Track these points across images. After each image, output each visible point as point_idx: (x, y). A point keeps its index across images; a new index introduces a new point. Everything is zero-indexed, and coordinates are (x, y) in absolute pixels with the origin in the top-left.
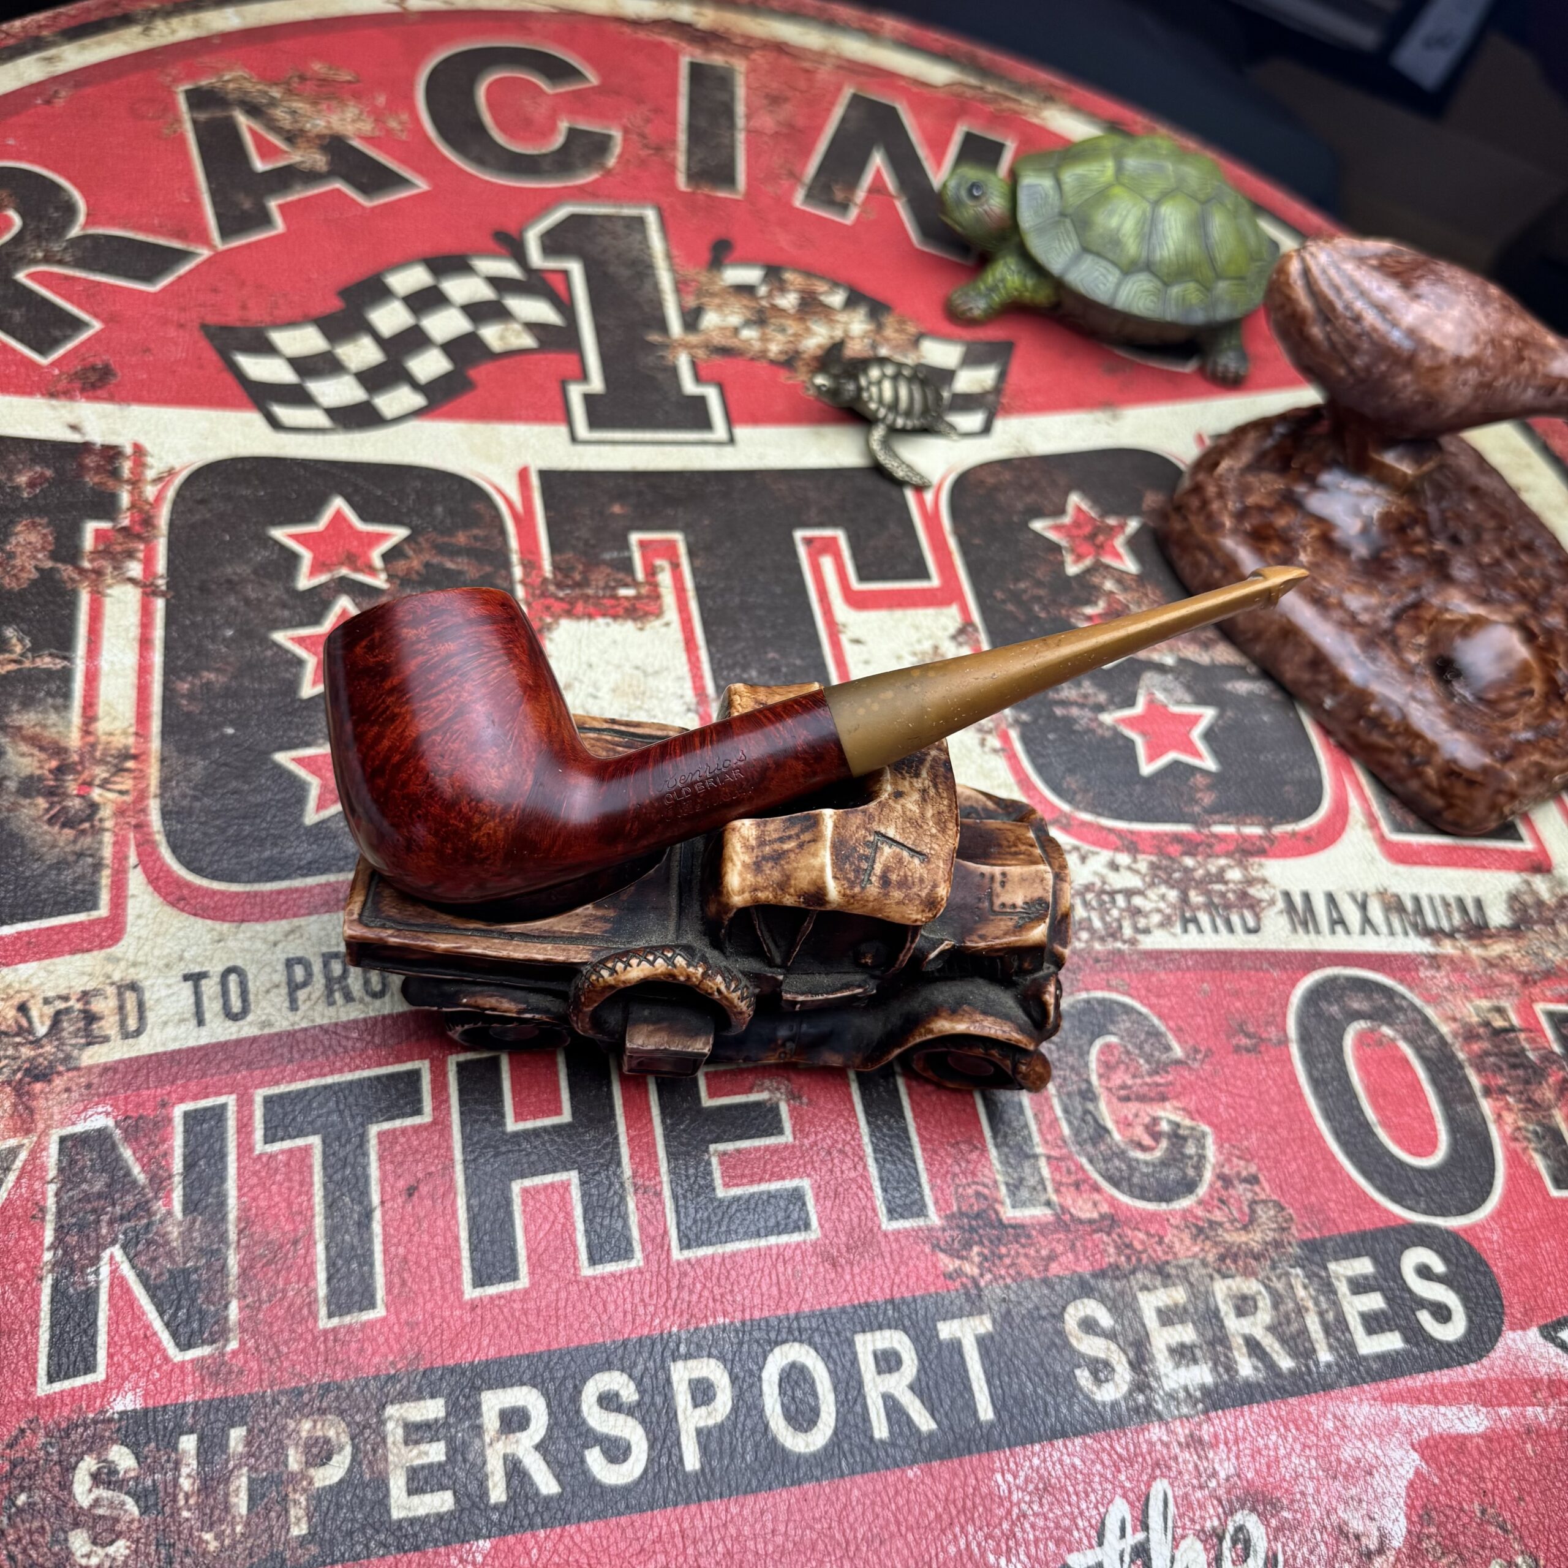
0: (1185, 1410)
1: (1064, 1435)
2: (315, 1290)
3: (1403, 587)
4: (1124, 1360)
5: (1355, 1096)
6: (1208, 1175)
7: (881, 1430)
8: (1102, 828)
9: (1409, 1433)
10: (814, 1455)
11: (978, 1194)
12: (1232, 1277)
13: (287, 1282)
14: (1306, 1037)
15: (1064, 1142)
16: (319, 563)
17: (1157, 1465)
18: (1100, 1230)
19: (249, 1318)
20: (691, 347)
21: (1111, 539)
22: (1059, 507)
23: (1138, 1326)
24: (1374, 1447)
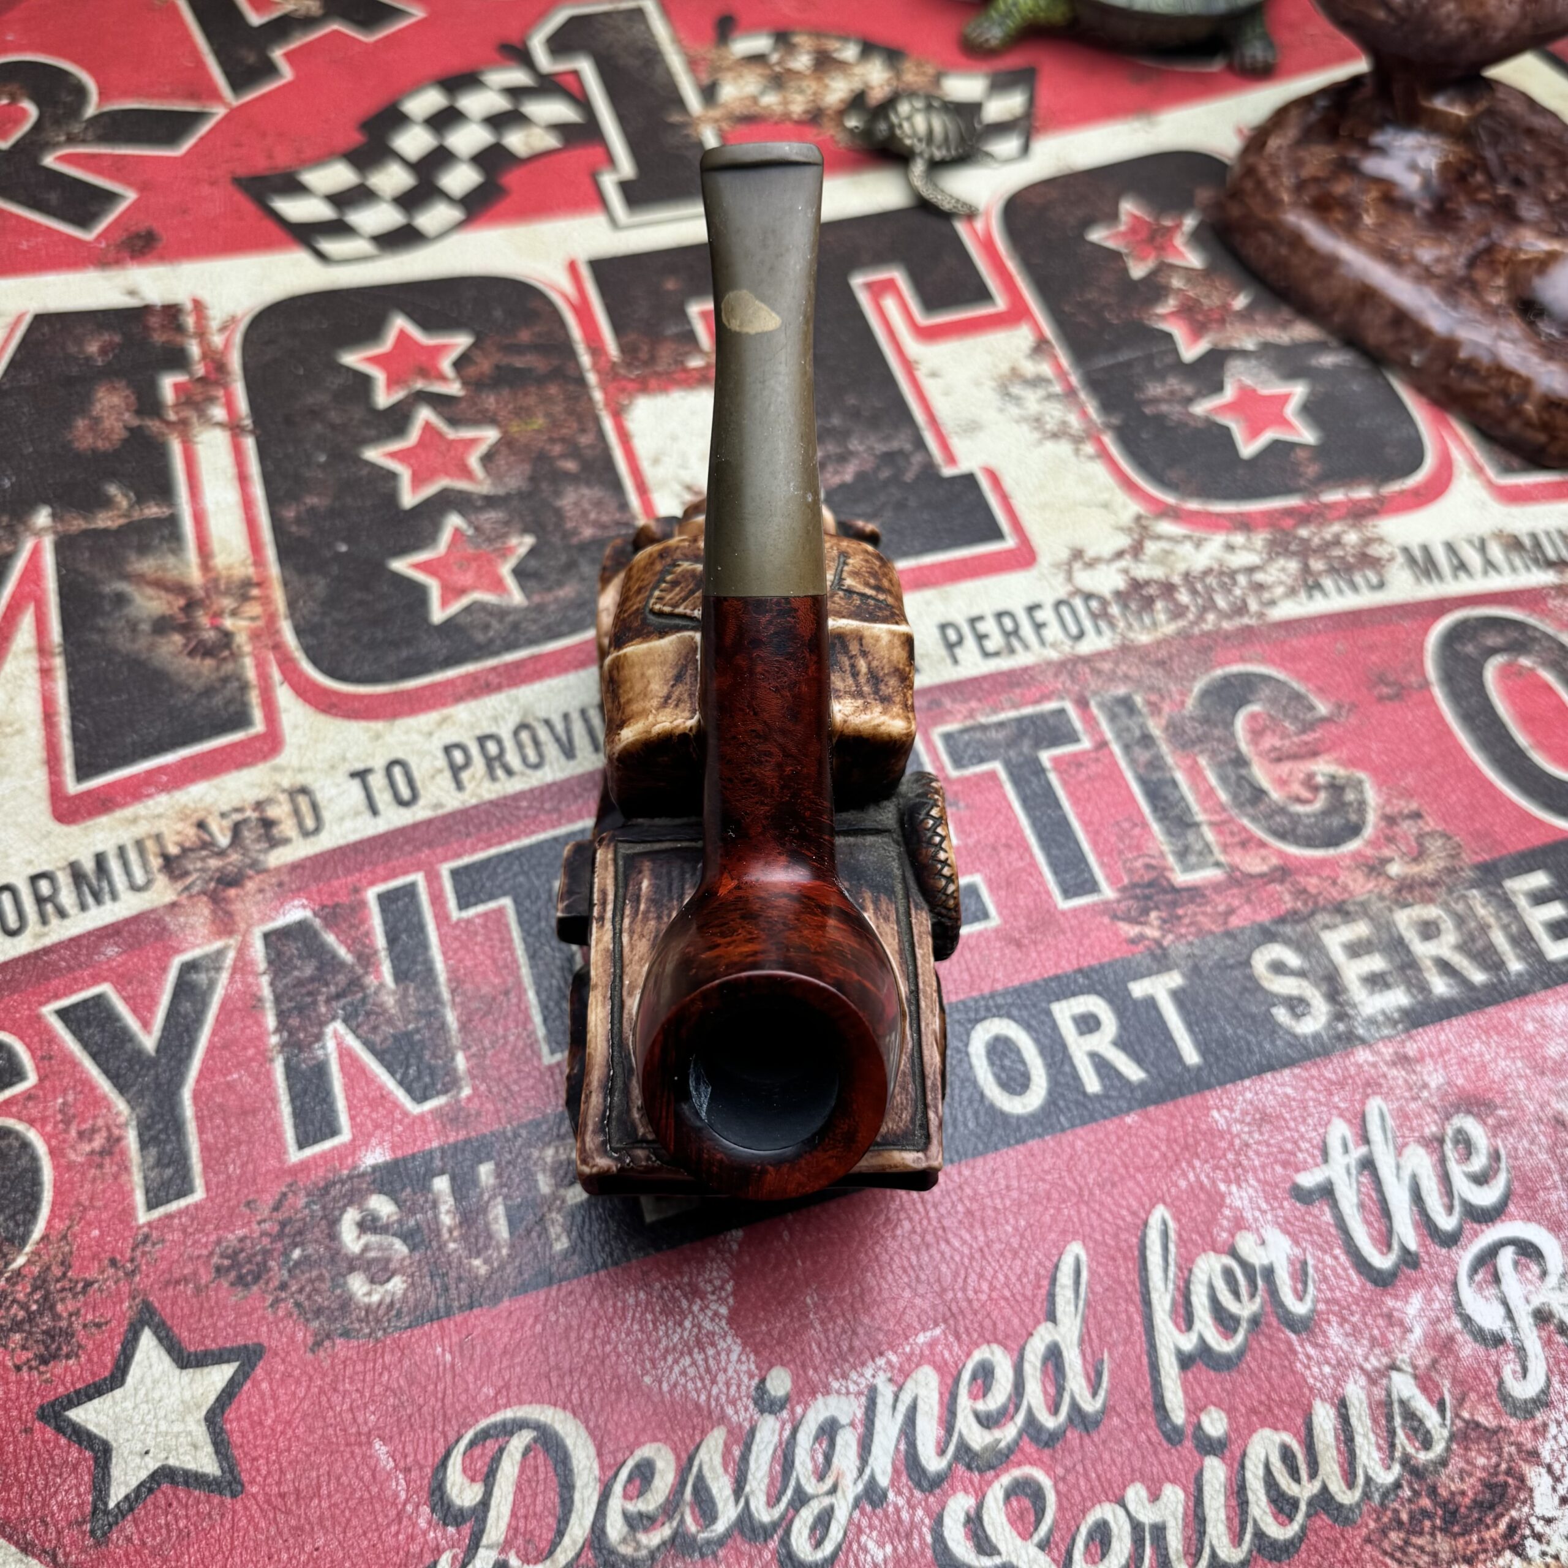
0: (1386, 1032)
1: (1272, 1068)
2: (534, 1032)
3: (1472, 235)
4: (1317, 994)
5: (1503, 726)
6: (1372, 817)
7: (1093, 1085)
8: (1209, 514)
10: (1033, 1115)
11: (1148, 867)
12: (1411, 905)
13: (506, 1029)
14: (1449, 678)
15: (1223, 808)
16: (393, 382)
17: (1368, 1084)
18: (1272, 881)
19: (478, 1065)
20: (714, 121)
21: (1170, 240)
22: (1112, 216)
23: (1325, 962)
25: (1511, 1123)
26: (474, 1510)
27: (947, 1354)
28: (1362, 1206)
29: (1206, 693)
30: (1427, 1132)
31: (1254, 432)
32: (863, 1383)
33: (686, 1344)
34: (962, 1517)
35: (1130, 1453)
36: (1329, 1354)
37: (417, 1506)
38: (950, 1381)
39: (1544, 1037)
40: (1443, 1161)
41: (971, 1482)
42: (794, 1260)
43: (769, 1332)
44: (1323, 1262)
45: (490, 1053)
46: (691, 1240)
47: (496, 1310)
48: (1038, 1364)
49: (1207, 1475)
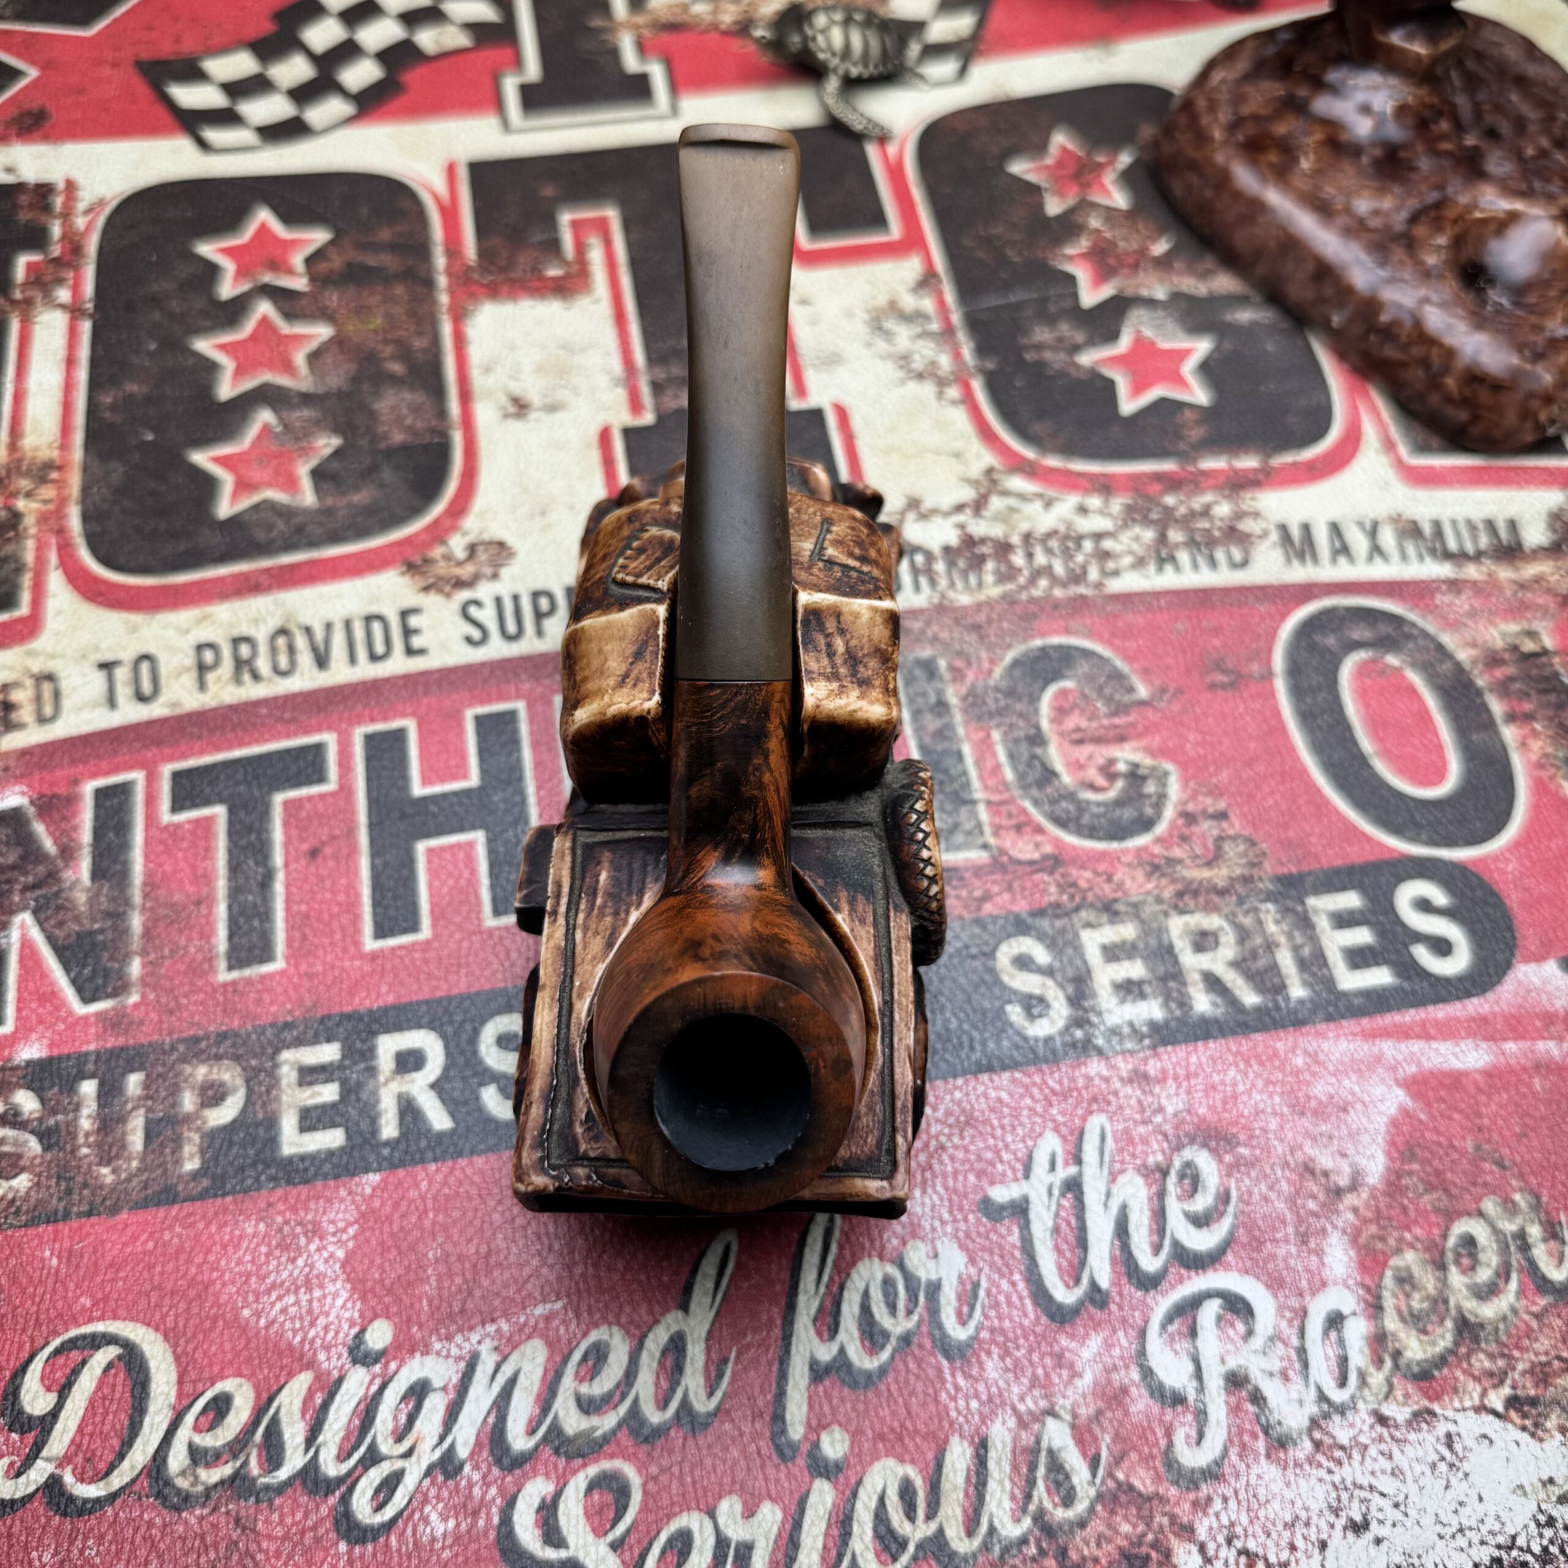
0: (1129, 1045)
1: (990, 1069)
2: (216, 946)
3: (1423, 188)
4: (1061, 995)
5: (1348, 728)
6: (1169, 812)
8: (1069, 473)
9: (1394, 1069)
12: (1191, 912)
14: (1294, 671)
15: (1006, 786)
16: (242, 272)
17: (1094, 1099)
18: (1041, 870)
19: (152, 974)
20: (636, 27)
21: (1099, 176)
22: (1040, 148)
23: (1079, 962)
24: (1350, 1083)
25: (1251, 1164)
26: (42, 1419)
27: (562, 1330)
28: (1056, 1230)
29: (1016, 663)
30: (1151, 1160)
31: (1138, 389)
32: (467, 1347)
33: (294, 1282)
34: (536, 1502)
35: (735, 1463)
36: (981, 1387)
38: (558, 1359)
39: (1314, 1074)
40: (1162, 1194)
41: (555, 1466)
42: (426, 1212)
43: (382, 1281)
44: (998, 1286)
45: (167, 963)
46: (325, 1177)
47: (111, 1222)
48: (657, 1354)
49: (813, 1499)
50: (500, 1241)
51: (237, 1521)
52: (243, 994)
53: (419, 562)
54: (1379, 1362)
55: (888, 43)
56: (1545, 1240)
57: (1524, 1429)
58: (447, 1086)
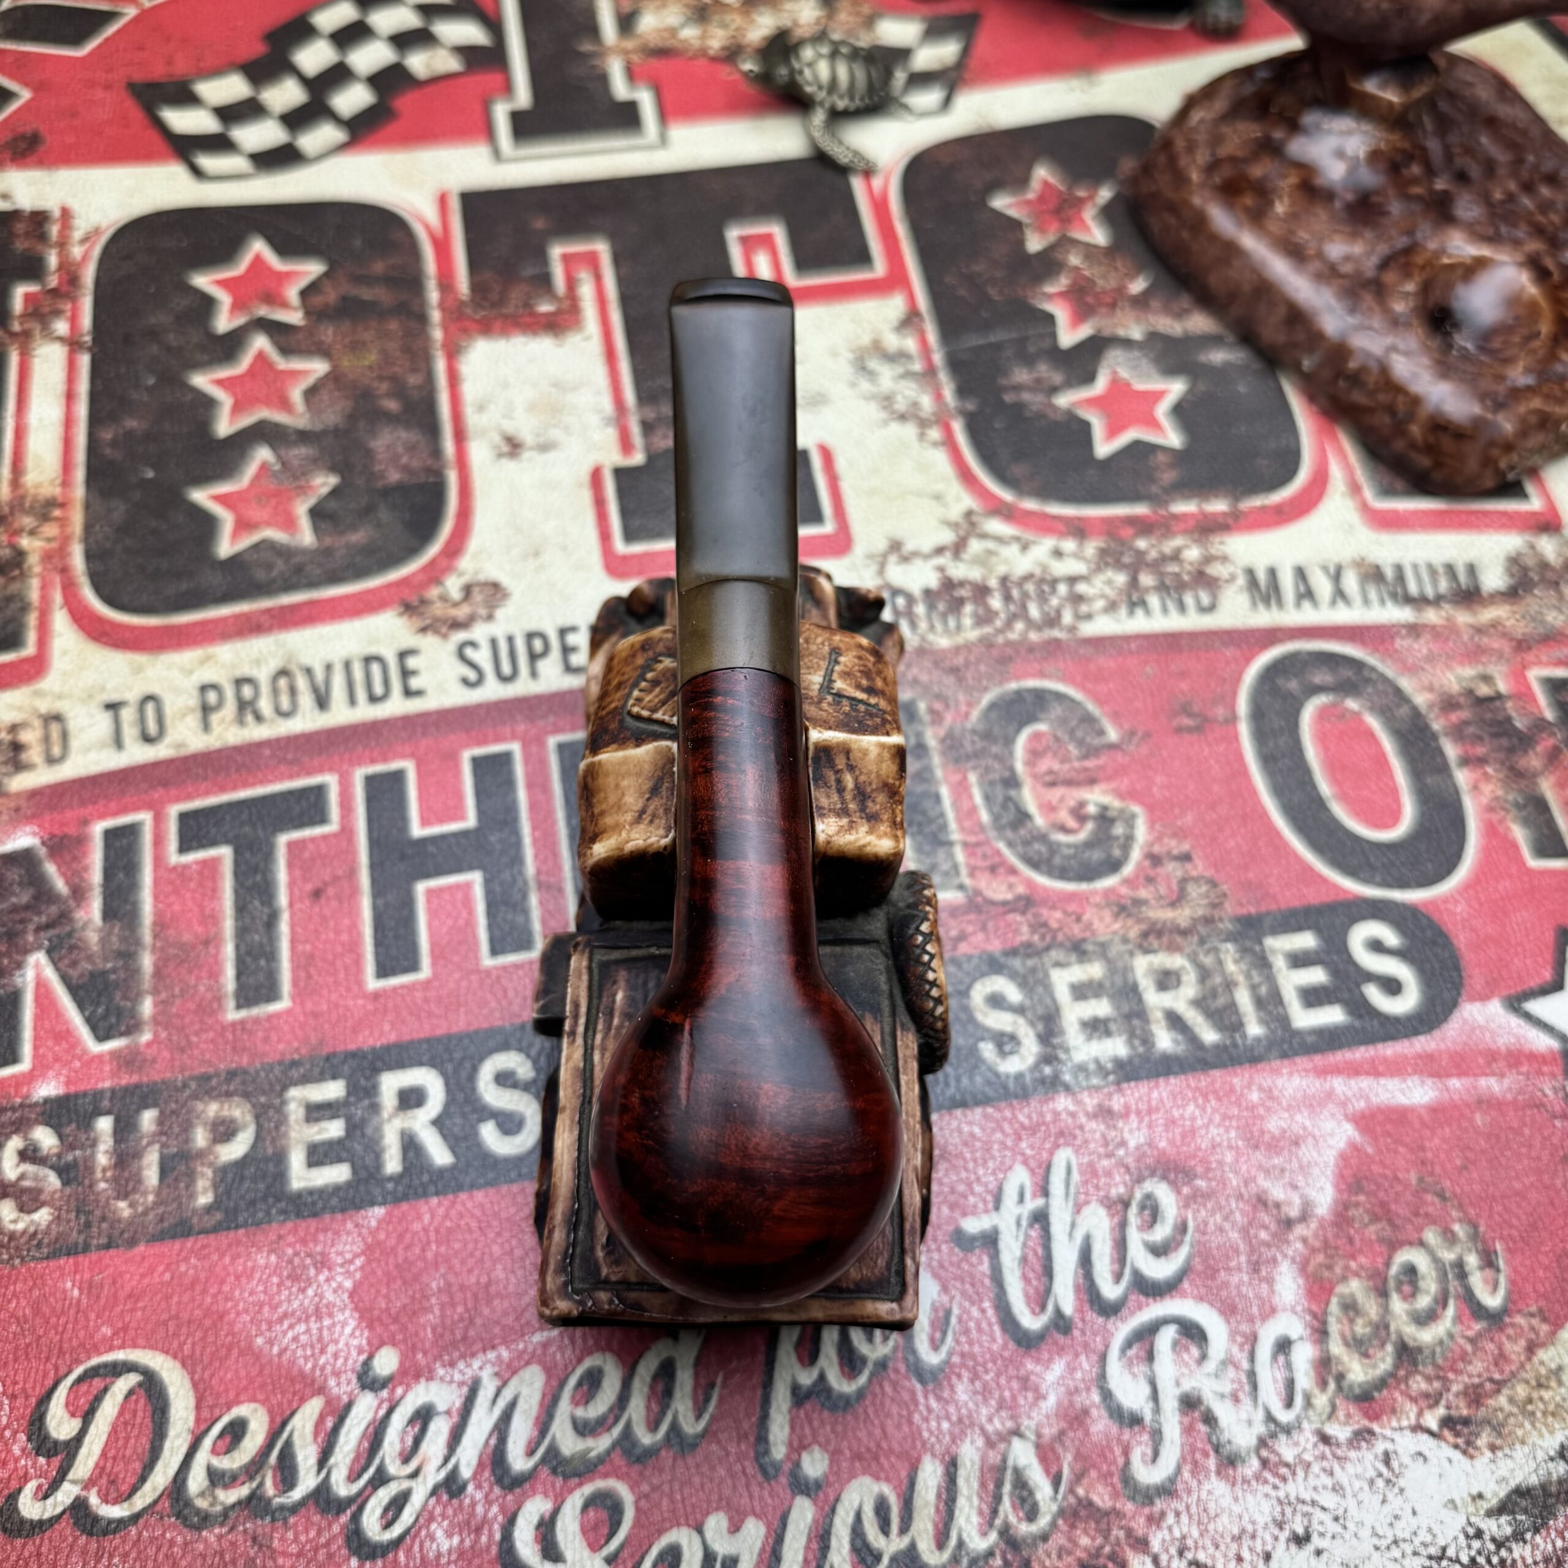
0: (1095, 1081)
1: (963, 1104)
2: (224, 987)
3: (1394, 233)
4: (1032, 1033)
5: (1307, 771)
6: (1136, 854)
8: (1046, 516)
9: (1344, 1104)
12: (1155, 952)
14: (1258, 715)
15: (982, 828)
16: (238, 306)
17: (1061, 1134)
18: (1014, 911)
19: (163, 1012)
20: (625, 52)
21: (1079, 212)
22: (1021, 182)
23: (1048, 1001)
24: (1302, 1119)
25: (1208, 1195)
26: (67, 1443)
27: (558, 1356)
28: (1024, 1260)
29: (993, 706)
30: (1113, 1192)
31: (1113, 431)
32: (469, 1373)
33: (305, 1311)
34: (535, 1520)
35: (722, 1481)
36: (952, 1409)
37: (15, 1433)
38: (555, 1383)
39: (1268, 1109)
40: (1123, 1225)
41: (553, 1486)
42: (429, 1243)
43: (388, 1309)
44: (969, 1313)
45: (178, 1002)
46: (333, 1211)
47: (131, 1253)
48: (648, 1379)
49: (794, 1515)
50: (499, 1272)
51: (254, 1539)
52: (251, 1033)
53: (414, 600)
54: (1323, 1384)
55: (874, 73)
56: (1481, 1268)
57: (1456, 1447)
58: (448, 1123)
